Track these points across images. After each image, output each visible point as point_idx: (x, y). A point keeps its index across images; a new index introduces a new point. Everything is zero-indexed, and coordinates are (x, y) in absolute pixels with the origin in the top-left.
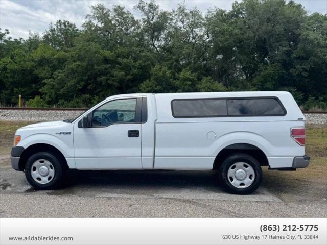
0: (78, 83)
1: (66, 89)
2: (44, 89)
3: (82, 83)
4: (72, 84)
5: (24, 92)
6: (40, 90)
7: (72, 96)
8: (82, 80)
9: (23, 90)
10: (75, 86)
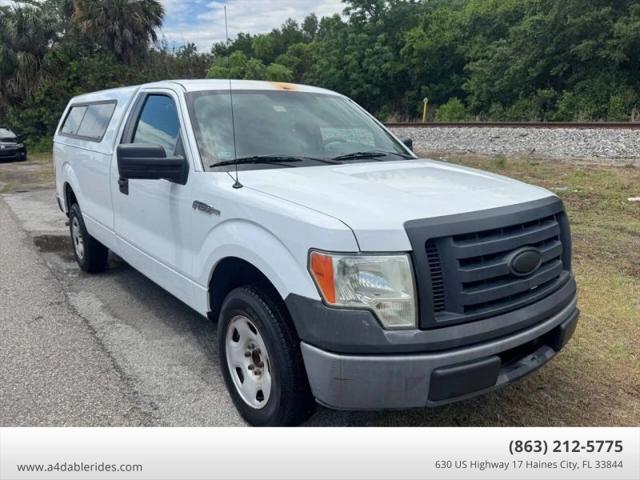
0: (533, 63)
1: (507, 80)
2: (470, 85)
3: (541, 63)
4: (518, 67)
5: (438, 91)
6: (463, 87)
7: (516, 96)
8: (542, 56)
9: (437, 88)
10: (525, 71)
